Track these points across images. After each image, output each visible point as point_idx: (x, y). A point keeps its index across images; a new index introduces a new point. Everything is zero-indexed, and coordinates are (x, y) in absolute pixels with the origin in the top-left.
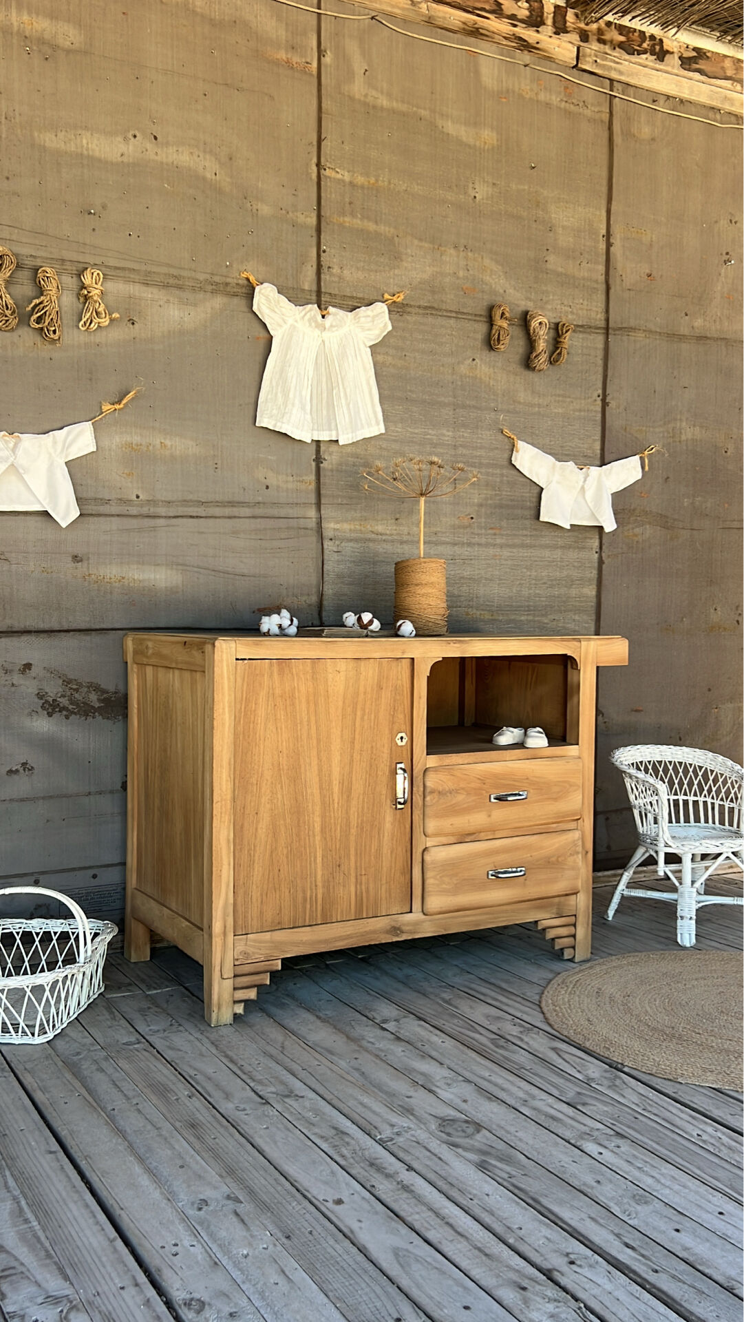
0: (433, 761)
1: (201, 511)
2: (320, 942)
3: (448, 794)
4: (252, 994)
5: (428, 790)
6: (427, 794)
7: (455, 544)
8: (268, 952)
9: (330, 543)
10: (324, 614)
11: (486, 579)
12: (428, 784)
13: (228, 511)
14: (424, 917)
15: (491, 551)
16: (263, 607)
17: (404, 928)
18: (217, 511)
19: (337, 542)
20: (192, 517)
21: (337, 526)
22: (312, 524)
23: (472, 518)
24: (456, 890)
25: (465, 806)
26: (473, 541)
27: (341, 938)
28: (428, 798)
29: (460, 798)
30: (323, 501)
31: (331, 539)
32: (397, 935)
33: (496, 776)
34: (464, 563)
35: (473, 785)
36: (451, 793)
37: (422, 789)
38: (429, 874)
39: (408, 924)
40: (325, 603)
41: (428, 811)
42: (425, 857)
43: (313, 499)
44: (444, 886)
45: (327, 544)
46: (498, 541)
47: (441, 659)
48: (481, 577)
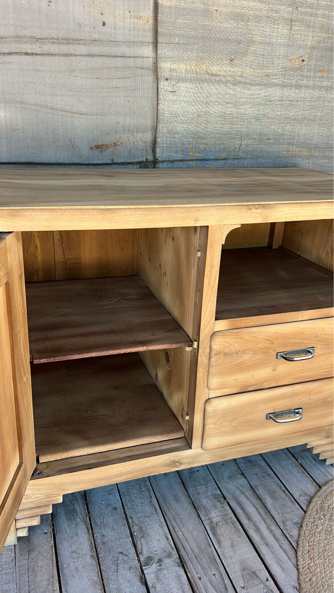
0: (222, 325)
1: (36, 48)
2: (101, 479)
3: (235, 355)
4: (36, 522)
5: (213, 353)
6: (212, 356)
7: (284, 86)
8: (48, 491)
9: (167, 83)
10: (158, 150)
11: (309, 120)
12: (215, 347)
13: (64, 49)
14: (203, 451)
15: (317, 93)
16: (100, 143)
17: (183, 461)
18: (54, 49)
19: (173, 82)
20: (27, 54)
21: (174, 66)
22: (149, 62)
23: (303, 61)
24: (235, 430)
25: (250, 363)
26: (301, 83)
27: (121, 475)
28: (213, 359)
29: (246, 357)
30: (160, 40)
31: (167, 79)
32: (177, 467)
33: (285, 336)
34: (291, 105)
35: (260, 345)
36: (237, 354)
37: (208, 350)
38: (209, 421)
39: (188, 457)
40: (159, 140)
41: (212, 370)
42: (207, 408)
43: (149, 37)
44: (223, 429)
45: (163, 84)
46: (325, 83)
47: (240, 226)
48: (305, 118)
